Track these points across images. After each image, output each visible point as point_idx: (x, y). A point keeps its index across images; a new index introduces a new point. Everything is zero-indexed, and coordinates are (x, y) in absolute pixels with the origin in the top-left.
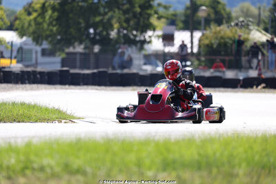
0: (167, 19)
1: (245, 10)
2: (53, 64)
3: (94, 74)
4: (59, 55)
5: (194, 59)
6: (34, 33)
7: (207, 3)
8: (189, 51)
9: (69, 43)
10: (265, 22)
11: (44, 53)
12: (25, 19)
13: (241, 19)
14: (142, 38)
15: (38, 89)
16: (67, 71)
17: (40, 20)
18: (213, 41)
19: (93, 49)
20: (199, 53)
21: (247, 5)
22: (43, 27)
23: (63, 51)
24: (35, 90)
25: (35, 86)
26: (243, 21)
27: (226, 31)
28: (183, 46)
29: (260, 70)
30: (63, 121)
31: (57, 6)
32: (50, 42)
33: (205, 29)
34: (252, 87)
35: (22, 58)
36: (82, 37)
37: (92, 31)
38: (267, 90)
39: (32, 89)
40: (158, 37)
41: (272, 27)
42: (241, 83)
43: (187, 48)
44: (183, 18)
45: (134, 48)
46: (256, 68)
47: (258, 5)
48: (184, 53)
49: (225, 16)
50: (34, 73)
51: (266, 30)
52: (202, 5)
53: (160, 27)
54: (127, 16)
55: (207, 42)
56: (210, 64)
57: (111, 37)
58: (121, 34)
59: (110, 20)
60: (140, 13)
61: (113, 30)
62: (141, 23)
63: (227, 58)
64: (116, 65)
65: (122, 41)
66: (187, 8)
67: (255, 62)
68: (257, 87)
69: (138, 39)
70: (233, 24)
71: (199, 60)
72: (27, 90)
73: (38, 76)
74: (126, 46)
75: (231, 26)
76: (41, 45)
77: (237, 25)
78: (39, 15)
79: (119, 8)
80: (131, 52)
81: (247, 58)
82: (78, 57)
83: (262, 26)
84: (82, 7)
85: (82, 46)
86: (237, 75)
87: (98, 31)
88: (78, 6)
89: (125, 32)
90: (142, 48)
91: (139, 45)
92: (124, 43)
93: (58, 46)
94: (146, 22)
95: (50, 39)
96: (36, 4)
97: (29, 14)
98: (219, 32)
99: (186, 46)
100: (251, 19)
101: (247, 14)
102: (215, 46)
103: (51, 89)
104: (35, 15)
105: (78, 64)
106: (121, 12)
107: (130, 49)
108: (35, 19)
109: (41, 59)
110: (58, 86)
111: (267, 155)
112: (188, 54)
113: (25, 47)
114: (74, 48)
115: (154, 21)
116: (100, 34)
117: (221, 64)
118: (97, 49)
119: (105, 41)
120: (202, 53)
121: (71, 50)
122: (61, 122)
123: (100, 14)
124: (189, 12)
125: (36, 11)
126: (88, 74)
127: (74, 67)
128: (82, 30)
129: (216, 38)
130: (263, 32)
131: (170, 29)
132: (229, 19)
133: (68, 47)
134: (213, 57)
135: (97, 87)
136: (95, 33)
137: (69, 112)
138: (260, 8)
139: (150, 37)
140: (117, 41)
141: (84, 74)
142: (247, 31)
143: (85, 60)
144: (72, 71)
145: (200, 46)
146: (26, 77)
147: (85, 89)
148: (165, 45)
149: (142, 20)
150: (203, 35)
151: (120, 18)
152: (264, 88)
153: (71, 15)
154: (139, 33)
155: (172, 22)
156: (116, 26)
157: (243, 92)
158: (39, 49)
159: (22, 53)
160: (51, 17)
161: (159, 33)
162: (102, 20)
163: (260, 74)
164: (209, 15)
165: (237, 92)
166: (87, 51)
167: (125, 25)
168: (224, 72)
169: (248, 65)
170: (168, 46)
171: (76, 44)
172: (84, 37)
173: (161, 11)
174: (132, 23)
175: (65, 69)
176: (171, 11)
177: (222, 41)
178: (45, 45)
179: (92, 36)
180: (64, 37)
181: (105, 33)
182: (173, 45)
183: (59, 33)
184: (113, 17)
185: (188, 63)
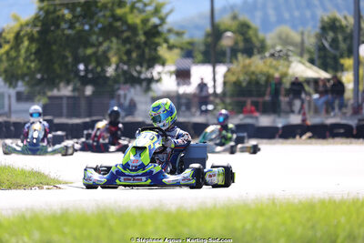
0: (182, 49)
1: (284, 36)
3: (85, 123)
4: (39, 101)
5: (218, 101)
6: (6, 71)
7: (234, 28)
8: (211, 91)
9: (52, 82)
10: (309, 52)
11: (20, 97)
13: (278, 48)
14: (149, 75)
16: (51, 121)
17: (13, 54)
18: (242, 78)
19: (84, 91)
20: (224, 94)
21: (285, 29)
22: (18, 62)
23: (44, 94)
26: (281, 51)
27: (258, 64)
28: (202, 86)
29: (304, 114)
30: (46, 187)
31: (36, 35)
32: (28, 83)
33: (231, 62)
34: (294, 137)
36: (69, 75)
37: (82, 67)
38: (314, 141)
40: (171, 73)
41: (319, 57)
42: (280, 132)
43: (207, 88)
44: (202, 48)
45: (138, 87)
46: (299, 112)
47: (300, 29)
48: (204, 94)
49: (257, 44)
50: (7, 124)
51: (312, 61)
52: (226, 30)
53: (172, 60)
54: (128, 46)
55: (233, 78)
56: (239, 108)
57: (108, 75)
58: (120, 71)
60: (145, 43)
61: (110, 66)
62: (147, 56)
63: (260, 100)
65: (122, 79)
66: (208, 35)
67: (297, 103)
68: (301, 137)
69: (143, 76)
70: (267, 54)
71: (223, 102)
73: (12, 128)
74: (128, 86)
75: (265, 57)
76: (15, 86)
77: (272, 55)
78: (11, 48)
79: (117, 37)
80: (134, 93)
81: (287, 99)
82: (65, 101)
83: (306, 56)
84: (68, 37)
85: (70, 88)
86: (274, 121)
87: (90, 67)
88: (64, 34)
89: (125, 67)
90: (148, 89)
91: (144, 84)
92: (126, 82)
93: (38, 88)
94: (153, 53)
95: (27, 79)
96: (8, 33)
98: (249, 65)
99: (205, 85)
100: (291, 48)
101: (285, 41)
102: (244, 84)
104: (7, 47)
105: (65, 110)
106: (120, 41)
107: (132, 90)
108: (7, 53)
109: (16, 106)
111: (313, 227)
114: (59, 90)
115: (163, 51)
116: (92, 71)
117: (253, 108)
118: (89, 91)
119: (99, 80)
120: (228, 93)
121: (55, 92)
122: (43, 188)
123: (93, 45)
124: (209, 40)
125: (8, 42)
126: (77, 125)
127: (60, 115)
128: (70, 66)
129: (246, 73)
130: (308, 64)
131: (186, 63)
132: (262, 48)
133: (51, 90)
134: (242, 99)
136: (86, 70)
137: (53, 175)
138: (302, 34)
139: (159, 73)
140: (116, 80)
141: (73, 125)
142: (286, 63)
143: (74, 106)
144: (57, 121)
145: (225, 83)
148: (178, 84)
149: (147, 51)
150: (229, 70)
151: (118, 49)
152: (310, 138)
153: (54, 47)
154: (144, 69)
155: (188, 53)
156: (114, 60)
157: (282, 143)
158: (13, 92)
160: (28, 49)
161: (173, 68)
162: (95, 53)
163: (304, 120)
164: (236, 43)
165: (274, 144)
166: (76, 94)
167: (125, 58)
168: (257, 118)
169: (288, 109)
170: (184, 84)
171: (62, 85)
172: (72, 76)
173: (173, 39)
174: (134, 55)
175: (48, 118)
176: (186, 38)
177: (254, 77)
178: (21, 87)
179: (82, 74)
180: (46, 76)
181: (99, 69)
182: (189, 84)
183: (39, 71)
184: (109, 48)
185: (210, 107)
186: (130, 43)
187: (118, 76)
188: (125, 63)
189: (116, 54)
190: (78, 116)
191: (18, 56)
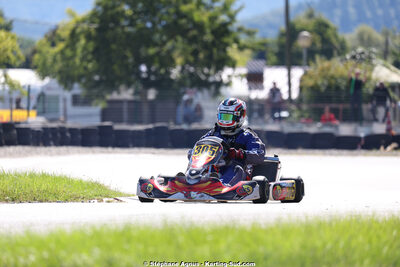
0: (253, 49)
1: (366, 37)
2: (89, 117)
3: (148, 130)
4: (97, 105)
5: (293, 107)
6: (60, 72)
7: (311, 27)
8: (285, 96)
9: (111, 84)
10: (394, 54)
11: (76, 101)
12: (48, 52)
13: (360, 50)
14: (217, 79)
15: (68, 153)
16: (110, 127)
17: (69, 53)
18: (319, 82)
19: (146, 95)
20: (300, 99)
22: (74, 63)
23: (103, 97)
24: (65, 154)
25: (63, 149)
26: (363, 53)
27: (338, 67)
29: (389, 123)
30: (105, 199)
31: (94, 33)
32: (85, 85)
33: (308, 65)
34: (378, 148)
35: (44, 109)
36: (130, 77)
37: (143, 68)
38: (399, 153)
39: (59, 154)
40: (241, 76)
42: (363, 142)
44: (276, 49)
45: (206, 92)
49: (337, 45)
50: (62, 130)
51: (397, 64)
52: (302, 30)
53: (243, 62)
54: (194, 46)
55: (310, 82)
56: (316, 115)
57: (172, 77)
58: (186, 73)
59: (169, 52)
60: (213, 43)
61: (174, 67)
62: (215, 57)
63: (341, 107)
64: (180, 118)
65: (188, 82)
66: (282, 35)
67: (381, 111)
68: (385, 147)
69: (211, 79)
70: (348, 56)
71: (300, 109)
72: (51, 155)
73: (68, 135)
74: (195, 89)
75: (346, 59)
77: (354, 57)
78: (67, 47)
79: (183, 36)
80: (201, 98)
82: (125, 106)
83: (391, 59)
84: (129, 34)
85: (131, 91)
86: (356, 130)
87: (153, 68)
88: (124, 33)
89: (192, 69)
90: (217, 93)
91: (213, 88)
92: (192, 86)
93: (95, 91)
95: (83, 80)
96: (63, 30)
97: (53, 45)
98: (329, 69)
100: (374, 50)
102: (323, 89)
103: (88, 152)
104: (61, 46)
105: (125, 115)
106: (186, 41)
107: (200, 95)
108: (62, 52)
109: (72, 110)
110: (97, 149)
112: (283, 101)
113: (48, 93)
114: (119, 93)
115: (233, 52)
116: (155, 73)
118: (152, 94)
119: (163, 83)
120: (305, 99)
121: (115, 96)
122: (102, 201)
123: (155, 45)
124: (284, 40)
125: (62, 40)
126: (139, 132)
127: (120, 121)
128: (130, 67)
129: (324, 77)
130: (393, 68)
131: (258, 65)
132: (343, 50)
133: (110, 93)
134: (320, 105)
135: (153, 150)
136: (149, 72)
138: (387, 34)
139: (229, 76)
140: (181, 83)
141: (134, 132)
142: (369, 66)
143: (135, 111)
144: (117, 127)
145: (301, 88)
146: (50, 136)
147: (137, 153)
148: (250, 88)
149: (215, 51)
150: (306, 74)
151: (184, 50)
152: (395, 149)
153: (113, 46)
154: (212, 71)
155: (261, 54)
156: (179, 61)
157: (365, 155)
158: (68, 95)
159: (44, 102)
160: (85, 48)
161: (244, 71)
162: (158, 54)
163: (389, 130)
164: (313, 44)
165: (356, 155)
166: (138, 98)
167: (191, 59)
170: (256, 89)
171: (122, 87)
172: (133, 77)
173: (243, 39)
174: (201, 56)
175: (107, 123)
176: (258, 38)
177: (333, 82)
178: (77, 89)
179: (144, 76)
180: (104, 78)
181: (162, 71)
182: (262, 88)
183: (97, 72)
184: (174, 48)
185: (284, 114)
186: (197, 42)
187: (184, 78)
188: (191, 64)
189: (181, 54)
190: (140, 122)
191: (74, 56)
